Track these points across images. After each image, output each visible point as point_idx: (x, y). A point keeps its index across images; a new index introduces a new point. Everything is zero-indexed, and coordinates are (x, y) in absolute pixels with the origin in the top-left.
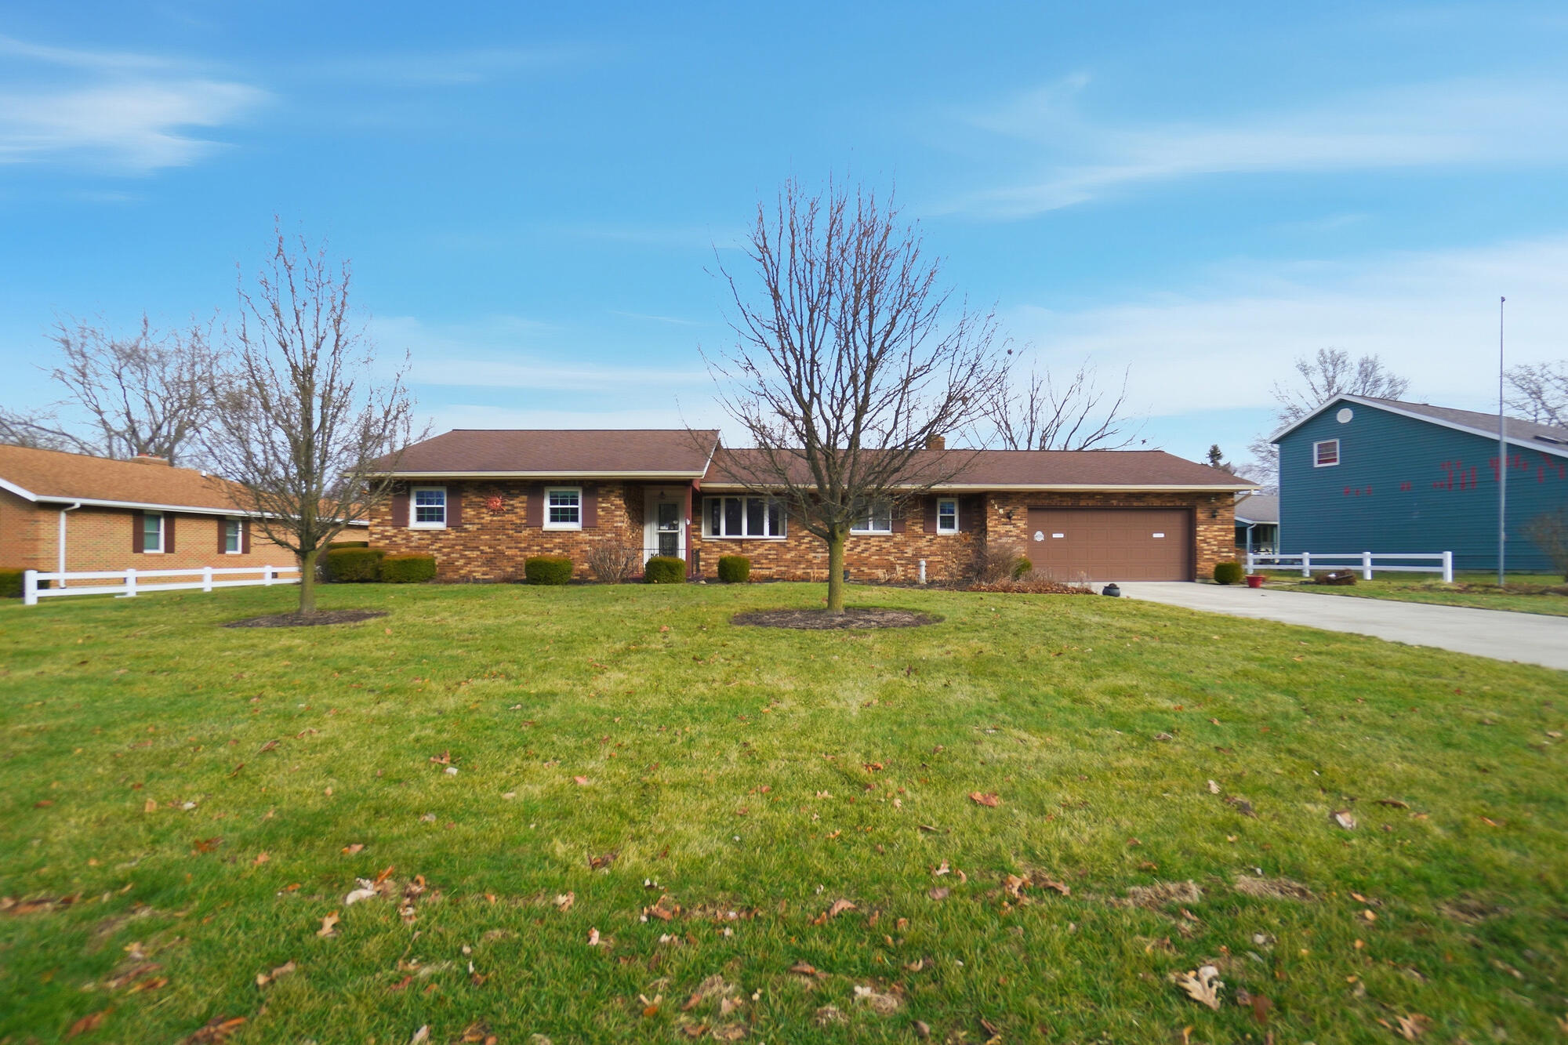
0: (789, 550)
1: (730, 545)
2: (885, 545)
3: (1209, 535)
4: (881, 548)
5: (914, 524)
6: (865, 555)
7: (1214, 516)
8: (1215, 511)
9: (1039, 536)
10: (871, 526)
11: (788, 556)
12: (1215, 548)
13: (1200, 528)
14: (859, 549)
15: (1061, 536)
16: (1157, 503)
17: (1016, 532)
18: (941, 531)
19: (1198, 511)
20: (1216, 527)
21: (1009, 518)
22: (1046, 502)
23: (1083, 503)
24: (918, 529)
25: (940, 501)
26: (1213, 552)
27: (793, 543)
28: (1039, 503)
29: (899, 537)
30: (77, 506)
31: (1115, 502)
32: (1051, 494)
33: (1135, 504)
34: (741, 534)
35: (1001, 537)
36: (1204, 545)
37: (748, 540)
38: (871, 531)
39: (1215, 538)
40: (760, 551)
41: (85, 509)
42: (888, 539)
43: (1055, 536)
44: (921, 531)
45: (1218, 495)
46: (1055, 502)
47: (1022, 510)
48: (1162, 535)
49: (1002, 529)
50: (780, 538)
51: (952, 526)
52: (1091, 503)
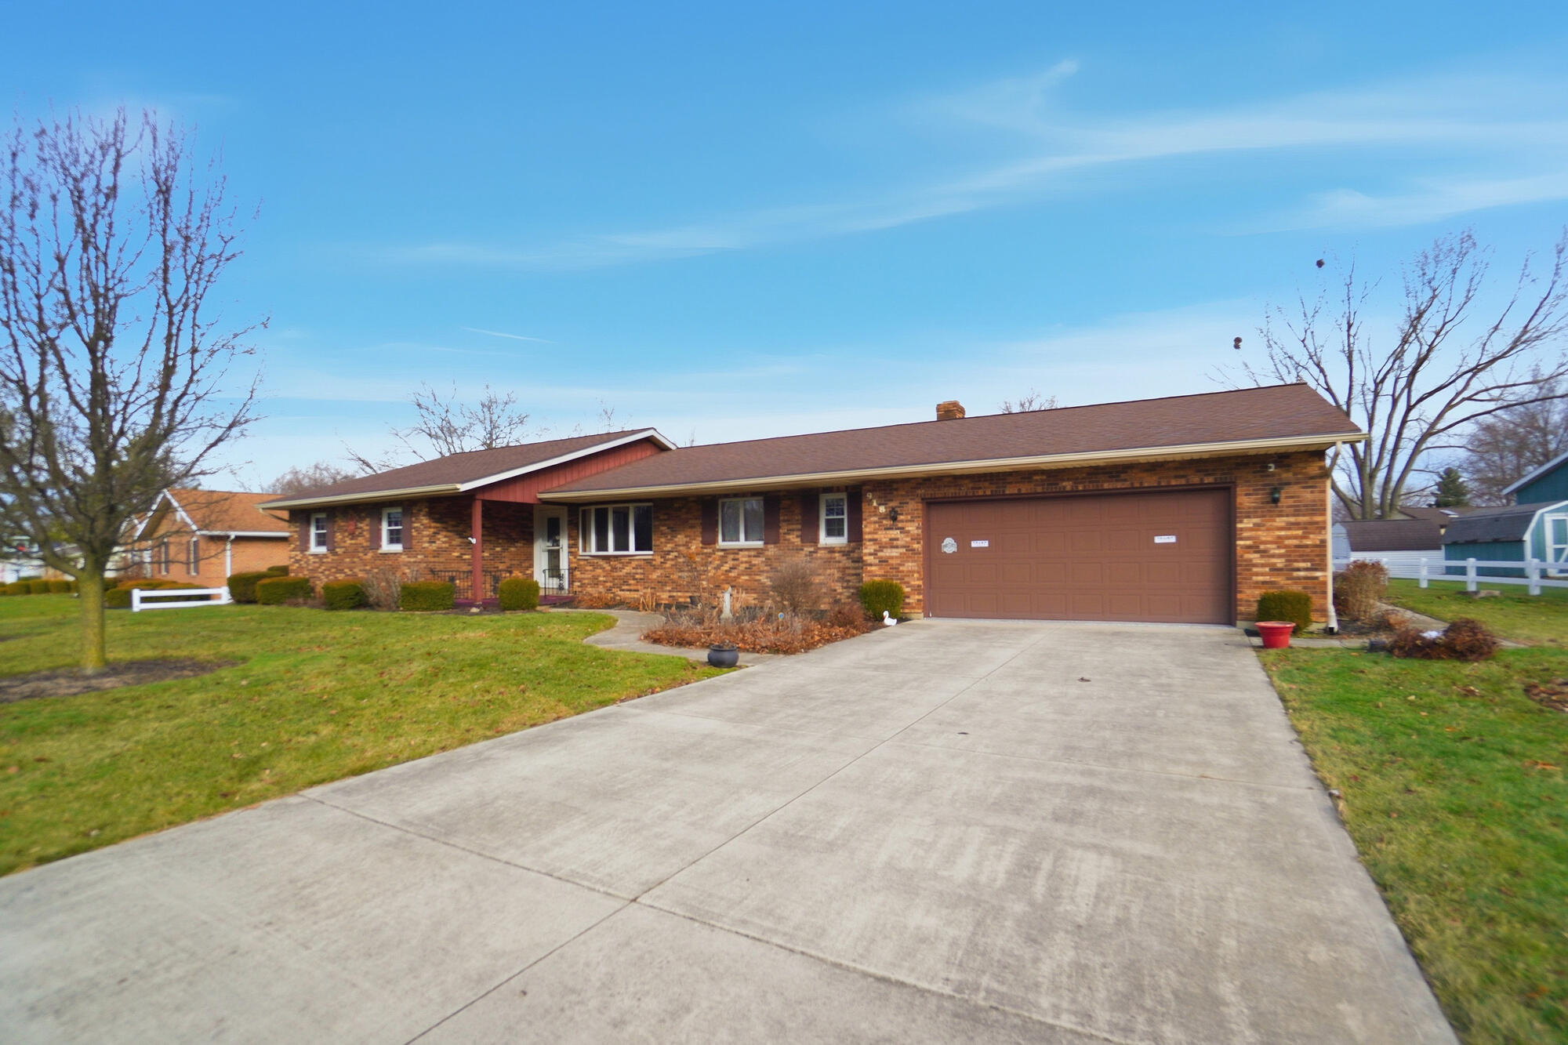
0: (655, 568)
1: (601, 562)
2: (755, 561)
3: (1263, 535)
4: (752, 566)
5: (790, 531)
6: (732, 574)
7: (1276, 501)
8: (1276, 490)
9: (949, 546)
10: (742, 536)
11: (654, 576)
12: (1280, 563)
13: (1245, 524)
14: (726, 567)
15: (985, 544)
16: (1150, 481)
17: (904, 539)
18: (824, 540)
19: (1239, 490)
20: (1280, 521)
21: (894, 519)
22: (951, 492)
23: (1011, 490)
24: (794, 539)
25: (824, 498)
26: (1275, 570)
27: (659, 560)
28: (939, 494)
29: (772, 550)
30: (233, 537)
31: (1068, 485)
32: (956, 479)
33: (1106, 486)
34: (606, 550)
35: (882, 548)
36: (1255, 557)
37: (616, 557)
38: (742, 543)
39: (1279, 542)
40: (628, 569)
41: (238, 539)
42: (759, 552)
43: (974, 544)
44: (797, 541)
45: (1283, 458)
46: (965, 490)
47: (914, 506)
48: (1172, 539)
49: (884, 536)
50: (647, 554)
51: (840, 533)
52: (1025, 488)
